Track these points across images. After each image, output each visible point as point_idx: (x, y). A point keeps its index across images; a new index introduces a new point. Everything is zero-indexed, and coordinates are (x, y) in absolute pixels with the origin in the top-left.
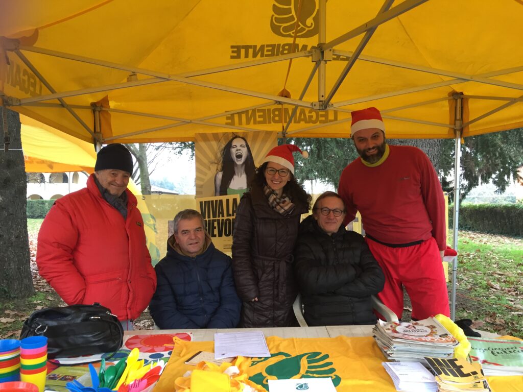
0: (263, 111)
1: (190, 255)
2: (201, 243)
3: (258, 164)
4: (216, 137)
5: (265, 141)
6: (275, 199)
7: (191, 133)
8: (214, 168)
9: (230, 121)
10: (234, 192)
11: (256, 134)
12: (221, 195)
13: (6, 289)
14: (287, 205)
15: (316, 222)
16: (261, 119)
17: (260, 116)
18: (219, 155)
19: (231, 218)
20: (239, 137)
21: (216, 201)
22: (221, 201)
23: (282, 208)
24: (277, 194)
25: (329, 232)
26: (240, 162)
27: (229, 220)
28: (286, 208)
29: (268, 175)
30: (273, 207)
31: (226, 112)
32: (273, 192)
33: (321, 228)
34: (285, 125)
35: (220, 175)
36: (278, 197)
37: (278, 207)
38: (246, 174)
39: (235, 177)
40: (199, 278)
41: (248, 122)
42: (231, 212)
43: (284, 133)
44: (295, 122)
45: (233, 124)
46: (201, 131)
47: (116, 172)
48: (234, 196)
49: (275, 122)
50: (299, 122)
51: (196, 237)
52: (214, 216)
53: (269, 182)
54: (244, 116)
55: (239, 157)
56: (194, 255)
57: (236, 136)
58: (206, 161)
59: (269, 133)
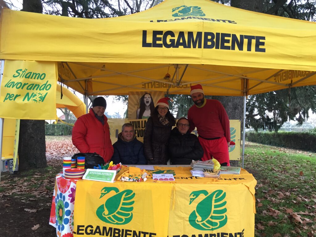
0: (159, 82)
1: (127, 141)
2: (132, 136)
3: (155, 106)
4: (138, 93)
5: (159, 95)
6: (162, 120)
7: (127, 91)
8: (136, 107)
9: (144, 86)
10: (145, 118)
11: (155, 92)
12: (139, 119)
13: (35, 163)
14: (166, 122)
15: (178, 129)
16: (158, 86)
17: (157, 85)
18: (139, 101)
19: (143, 129)
20: (148, 94)
21: (137, 121)
22: (139, 121)
23: (165, 123)
24: (163, 118)
25: (183, 133)
26: (148, 105)
27: (142, 130)
28: (166, 123)
29: (159, 110)
30: (161, 123)
31: (142, 82)
32: (161, 117)
33: (179, 132)
34: (168, 88)
35: (139, 110)
36: (163, 119)
37: (163, 123)
38: (151, 110)
39: (146, 111)
40: (130, 150)
41: (152, 87)
42: (143, 127)
43: (167, 92)
44: (173, 87)
45: (145, 88)
46: (131, 91)
47: (100, 107)
48: (145, 120)
49: (164, 87)
50: (174, 87)
51: (130, 134)
52: (136, 128)
53: (160, 113)
54: (150, 84)
55: (148, 102)
56: (129, 141)
57: (146, 93)
58: (133, 104)
59: (161, 92)
